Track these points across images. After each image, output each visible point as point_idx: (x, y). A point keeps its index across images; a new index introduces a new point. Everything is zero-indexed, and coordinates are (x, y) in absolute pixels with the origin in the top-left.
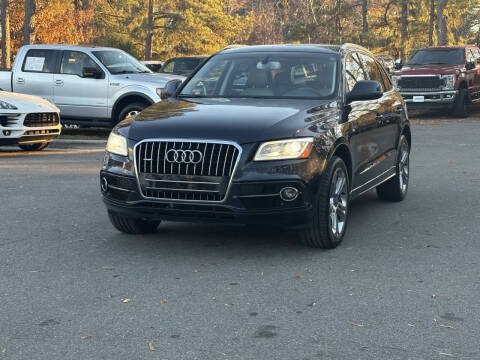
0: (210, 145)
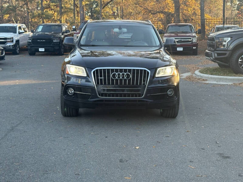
0: (134, 70)
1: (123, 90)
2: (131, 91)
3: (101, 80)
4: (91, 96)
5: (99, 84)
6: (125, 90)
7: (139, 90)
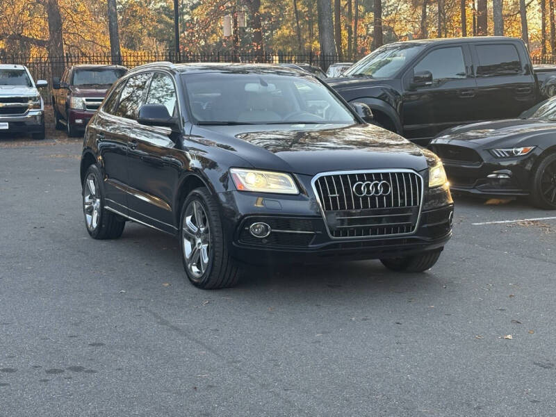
1: (380, 220)
2: (394, 219)
3: (334, 199)
4: (315, 236)
5: (330, 209)
6: (384, 219)
7: (409, 216)
